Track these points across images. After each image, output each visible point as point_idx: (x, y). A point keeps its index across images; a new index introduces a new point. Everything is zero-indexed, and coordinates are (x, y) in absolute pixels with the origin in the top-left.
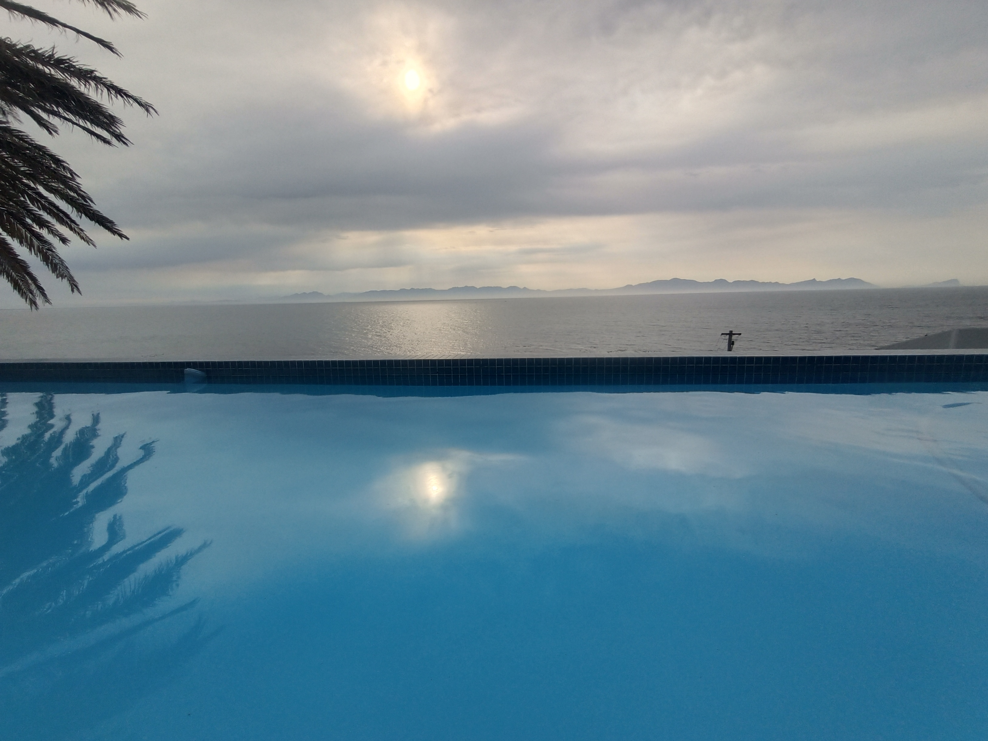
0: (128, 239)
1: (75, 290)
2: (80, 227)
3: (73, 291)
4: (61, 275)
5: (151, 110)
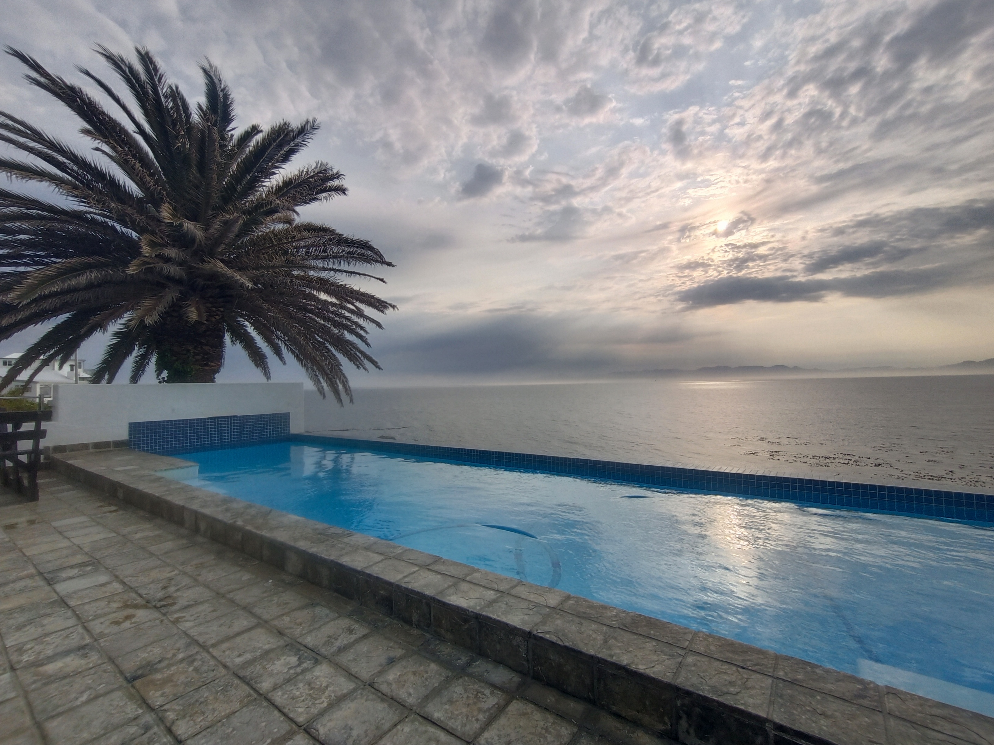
2: (364, 363)
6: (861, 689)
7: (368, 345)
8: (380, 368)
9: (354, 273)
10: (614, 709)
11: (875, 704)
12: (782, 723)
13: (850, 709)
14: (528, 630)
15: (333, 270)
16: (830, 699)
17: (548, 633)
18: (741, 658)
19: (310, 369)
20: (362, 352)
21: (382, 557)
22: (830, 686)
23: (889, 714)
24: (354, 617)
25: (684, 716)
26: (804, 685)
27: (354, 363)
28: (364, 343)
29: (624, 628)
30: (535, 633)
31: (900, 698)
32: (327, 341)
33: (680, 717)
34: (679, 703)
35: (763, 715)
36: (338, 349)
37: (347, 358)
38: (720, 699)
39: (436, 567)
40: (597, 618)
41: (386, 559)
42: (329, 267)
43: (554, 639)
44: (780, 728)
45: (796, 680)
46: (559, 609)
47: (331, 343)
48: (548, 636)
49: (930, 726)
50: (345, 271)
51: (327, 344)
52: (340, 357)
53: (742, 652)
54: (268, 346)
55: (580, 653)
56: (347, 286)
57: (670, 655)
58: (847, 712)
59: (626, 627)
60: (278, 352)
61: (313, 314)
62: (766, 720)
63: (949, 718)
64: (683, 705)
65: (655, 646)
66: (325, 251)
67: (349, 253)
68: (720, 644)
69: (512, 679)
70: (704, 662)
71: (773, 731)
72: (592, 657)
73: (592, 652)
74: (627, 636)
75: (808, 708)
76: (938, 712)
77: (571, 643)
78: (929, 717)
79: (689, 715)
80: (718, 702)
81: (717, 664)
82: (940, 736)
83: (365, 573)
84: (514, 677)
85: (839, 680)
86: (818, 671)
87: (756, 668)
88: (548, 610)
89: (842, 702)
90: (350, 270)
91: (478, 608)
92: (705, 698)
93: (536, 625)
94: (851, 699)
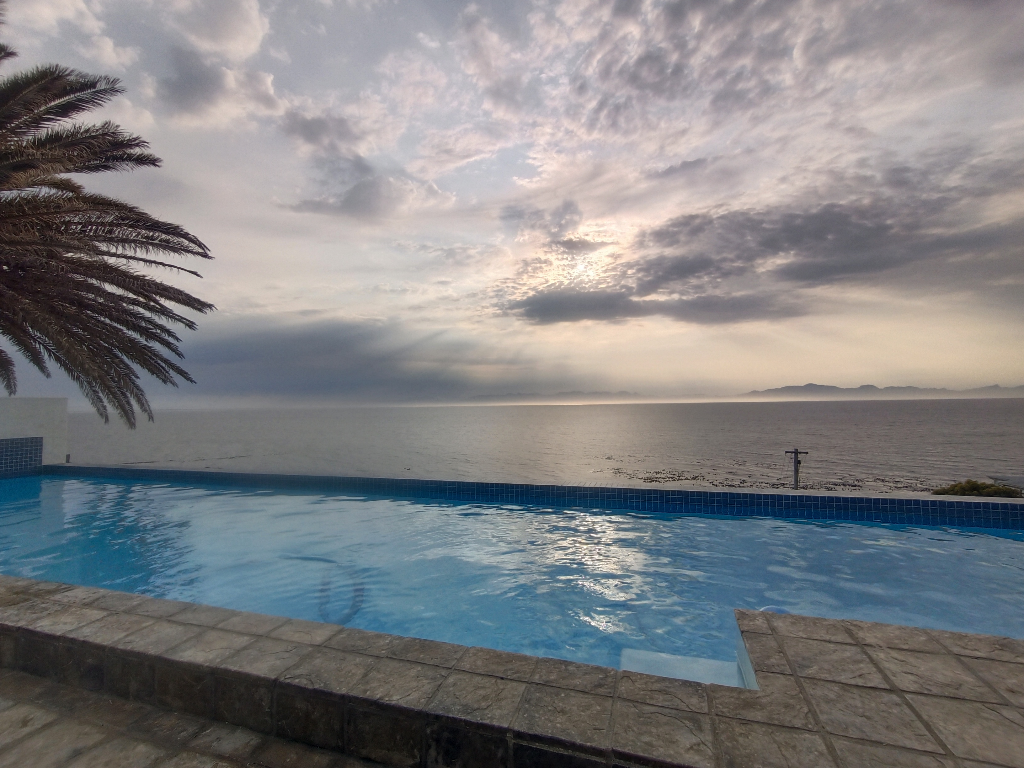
0: (196, 383)
1: (151, 419)
2: (171, 375)
3: (149, 420)
4: (145, 410)
5: (213, 308)
6: (602, 679)
7: (180, 355)
8: (192, 381)
9: (154, 262)
10: (364, 752)
11: (609, 690)
12: (521, 730)
13: (587, 700)
14: (273, 677)
15: (125, 257)
16: (572, 694)
17: (299, 676)
18: (502, 668)
19: (85, 383)
20: (166, 361)
21: (105, 613)
22: (577, 681)
23: (618, 697)
24: (40, 702)
25: (433, 744)
26: (554, 685)
27: (158, 376)
28: (174, 353)
29: (394, 656)
30: (282, 679)
31: (631, 680)
32: (115, 346)
33: (430, 747)
34: (428, 731)
35: (505, 725)
36: (132, 358)
37: (146, 370)
38: (468, 718)
39: (181, 617)
40: (366, 650)
41: (108, 615)
42: (119, 253)
43: (303, 682)
44: (519, 735)
45: (548, 681)
46: (325, 647)
47: (122, 350)
48: (297, 680)
49: (648, 701)
50: (142, 260)
51: (116, 351)
52: (136, 367)
53: (506, 662)
54: (20, 350)
55: (331, 694)
56: (147, 278)
57: (432, 679)
58: (583, 704)
59: (395, 655)
60: (37, 359)
61: (93, 311)
62: (507, 730)
63: (664, 691)
64: (432, 732)
65: (419, 671)
66: (110, 232)
67: (147, 237)
68: (488, 657)
69: (249, 742)
70: (465, 679)
71: (512, 740)
72: (343, 697)
73: (344, 691)
74: (394, 664)
75: (550, 708)
76: (657, 686)
77: (322, 685)
78: (649, 693)
79: (438, 741)
80: (465, 721)
81: (478, 679)
82: (652, 709)
83: (68, 638)
84: (253, 739)
85: (586, 674)
86: (571, 668)
87: (515, 676)
88: (310, 649)
89: (582, 695)
90: (148, 258)
91: (218, 660)
92: (454, 720)
93: (287, 669)
94: (591, 690)
